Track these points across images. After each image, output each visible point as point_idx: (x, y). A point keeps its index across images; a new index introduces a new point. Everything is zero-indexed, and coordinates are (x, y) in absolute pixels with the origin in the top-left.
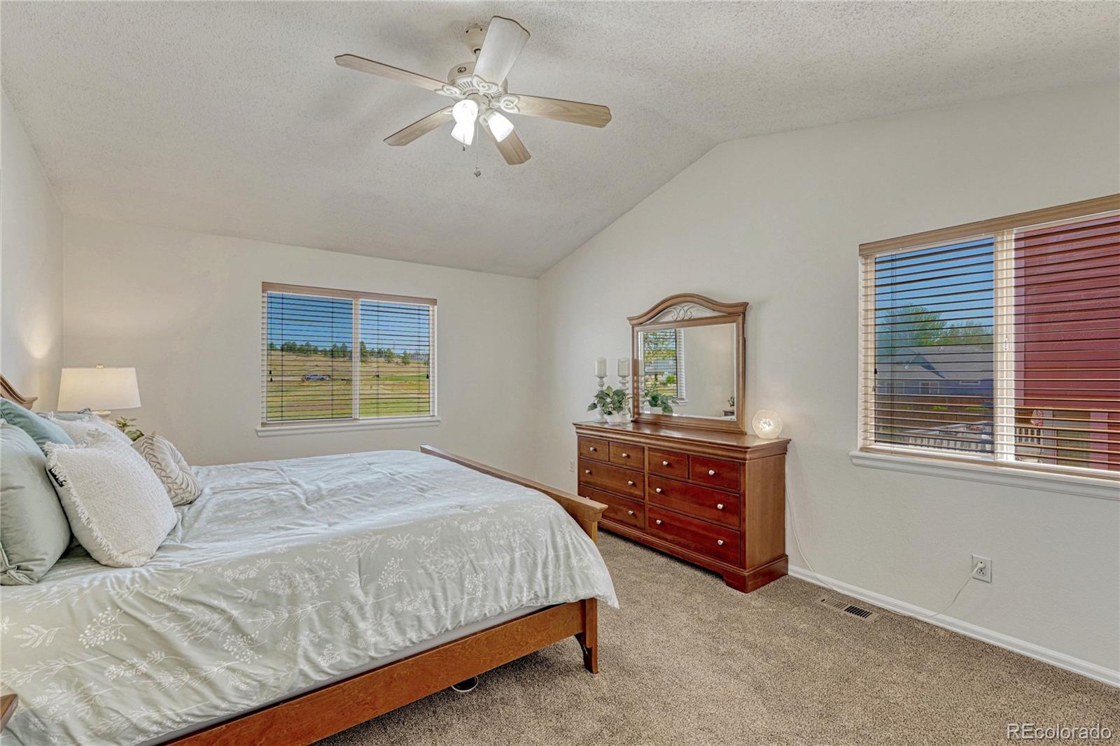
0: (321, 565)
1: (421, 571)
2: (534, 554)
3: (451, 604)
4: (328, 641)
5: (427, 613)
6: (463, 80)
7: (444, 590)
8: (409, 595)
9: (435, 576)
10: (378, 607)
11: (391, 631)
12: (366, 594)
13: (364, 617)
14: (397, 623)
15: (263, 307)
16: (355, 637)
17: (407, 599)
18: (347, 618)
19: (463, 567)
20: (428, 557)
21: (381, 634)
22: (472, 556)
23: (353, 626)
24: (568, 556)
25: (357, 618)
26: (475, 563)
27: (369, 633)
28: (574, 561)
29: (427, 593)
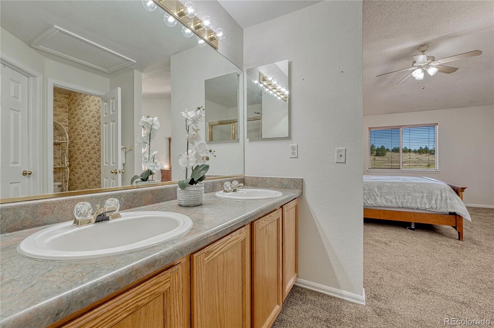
0: (369, 185)
1: (393, 191)
2: (432, 196)
3: (401, 200)
4: (369, 199)
5: (394, 200)
6: (415, 65)
7: (399, 197)
8: (389, 195)
9: (397, 193)
10: (381, 196)
11: (384, 201)
12: (378, 192)
13: (378, 196)
14: (386, 200)
15: (369, 138)
16: (375, 200)
17: (388, 196)
18: (374, 195)
19: (405, 193)
20: (395, 189)
21: (381, 201)
22: (408, 191)
23: (375, 197)
24: (446, 199)
25: (376, 196)
26: (409, 193)
27: (378, 199)
28: (448, 201)
29: (394, 196)
